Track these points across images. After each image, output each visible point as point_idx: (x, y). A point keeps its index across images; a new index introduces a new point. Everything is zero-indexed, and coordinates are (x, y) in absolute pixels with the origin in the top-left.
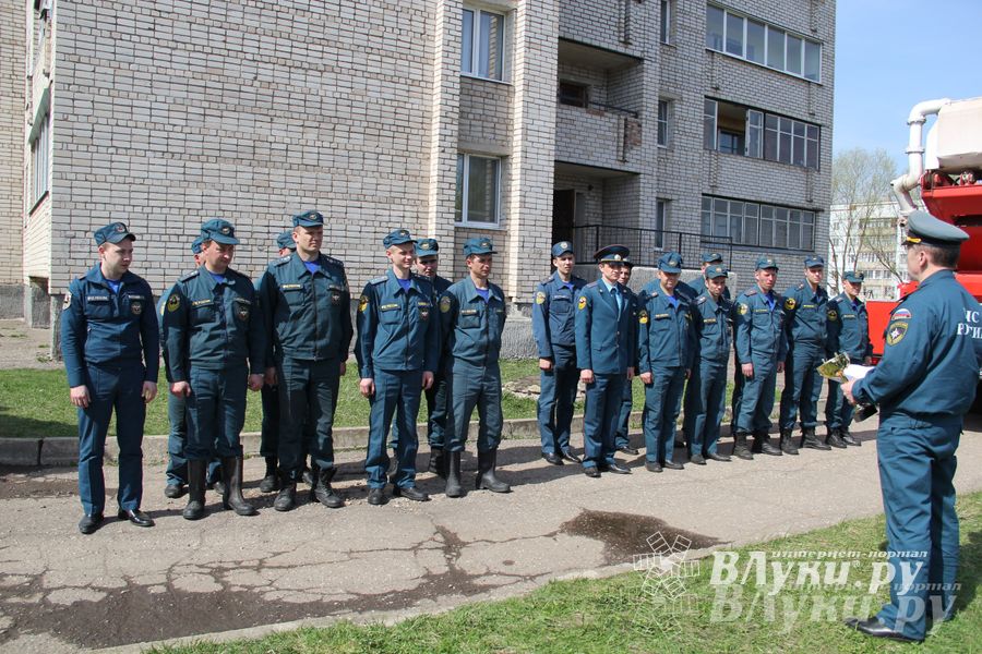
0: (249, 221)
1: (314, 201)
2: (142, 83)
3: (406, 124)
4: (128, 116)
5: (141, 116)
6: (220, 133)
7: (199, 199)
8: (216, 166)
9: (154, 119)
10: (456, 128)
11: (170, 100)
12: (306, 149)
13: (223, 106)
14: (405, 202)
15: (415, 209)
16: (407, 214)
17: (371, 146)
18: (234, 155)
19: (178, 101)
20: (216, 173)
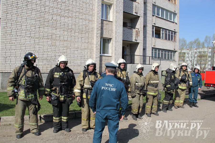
0: (51, 54)
1: (66, 49)
2: (24, 19)
3: (88, 30)
4: (21, 27)
5: (24, 27)
6: (44, 32)
7: (38, 48)
8: (43, 40)
9: (27, 28)
10: (100, 32)
11: (31, 24)
12: (64, 36)
13: (44, 25)
14: (88, 49)
15: (90, 51)
16: (89, 52)
17: (80, 35)
18: (47, 37)
19: (33, 24)
20: (43, 42)
